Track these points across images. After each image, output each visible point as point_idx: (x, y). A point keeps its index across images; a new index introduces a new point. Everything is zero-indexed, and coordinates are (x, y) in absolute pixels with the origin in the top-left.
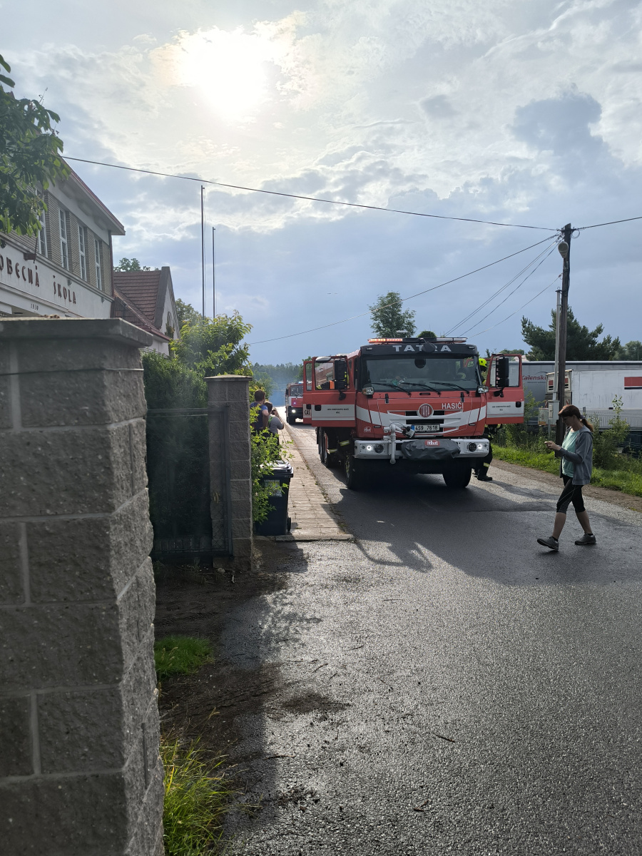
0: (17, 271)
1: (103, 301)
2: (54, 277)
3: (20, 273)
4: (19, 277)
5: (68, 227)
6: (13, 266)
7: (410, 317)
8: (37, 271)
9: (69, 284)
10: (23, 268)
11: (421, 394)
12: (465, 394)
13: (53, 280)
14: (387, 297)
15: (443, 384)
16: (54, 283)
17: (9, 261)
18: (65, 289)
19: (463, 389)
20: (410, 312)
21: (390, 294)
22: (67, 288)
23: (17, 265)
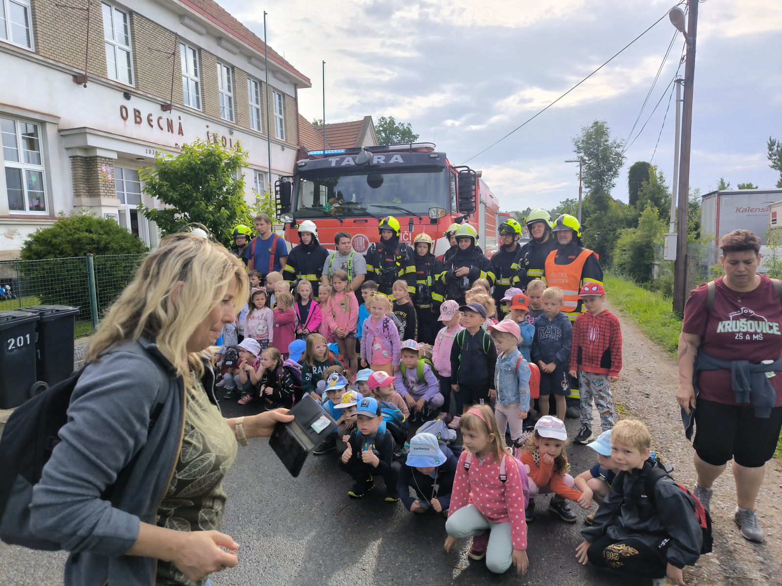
0: (149, 121)
1: (283, 149)
2: (208, 127)
3: (155, 123)
4: (152, 126)
5: (234, 81)
6: (144, 116)
7: (619, 146)
8: (181, 121)
9: (231, 133)
10: (160, 118)
11: (355, 221)
12: (416, 220)
13: (207, 130)
14: (592, 127)
15: (388, 207)
16: (208, 133)
17: (137, 113)
18: (223, 138)
19: (414, 215)
20: (618, 142)
21: (596, 123)
22: (228, 137)
23: (150, 115)
